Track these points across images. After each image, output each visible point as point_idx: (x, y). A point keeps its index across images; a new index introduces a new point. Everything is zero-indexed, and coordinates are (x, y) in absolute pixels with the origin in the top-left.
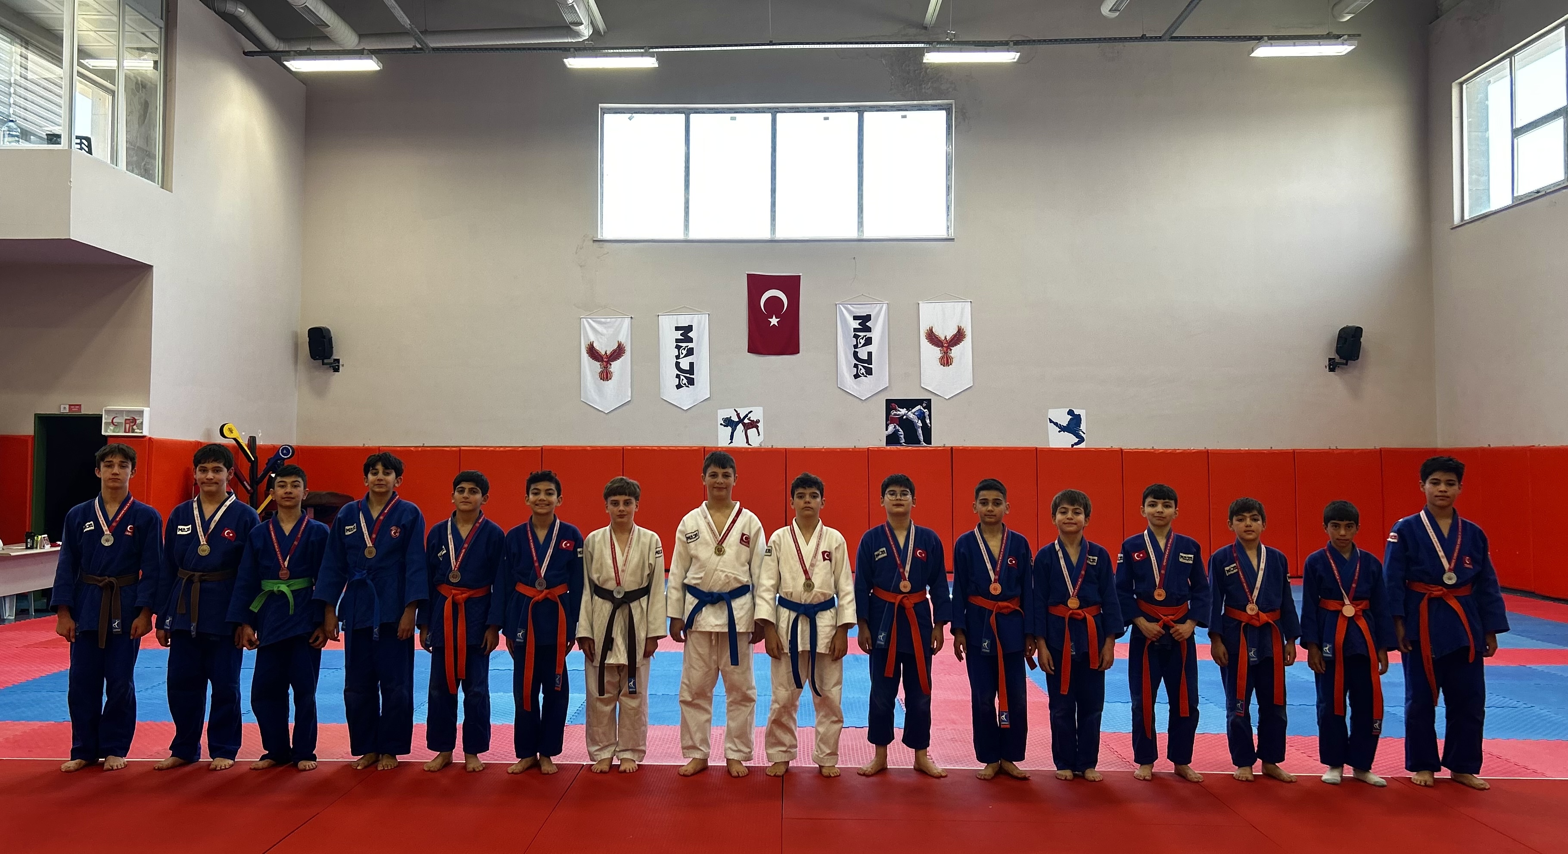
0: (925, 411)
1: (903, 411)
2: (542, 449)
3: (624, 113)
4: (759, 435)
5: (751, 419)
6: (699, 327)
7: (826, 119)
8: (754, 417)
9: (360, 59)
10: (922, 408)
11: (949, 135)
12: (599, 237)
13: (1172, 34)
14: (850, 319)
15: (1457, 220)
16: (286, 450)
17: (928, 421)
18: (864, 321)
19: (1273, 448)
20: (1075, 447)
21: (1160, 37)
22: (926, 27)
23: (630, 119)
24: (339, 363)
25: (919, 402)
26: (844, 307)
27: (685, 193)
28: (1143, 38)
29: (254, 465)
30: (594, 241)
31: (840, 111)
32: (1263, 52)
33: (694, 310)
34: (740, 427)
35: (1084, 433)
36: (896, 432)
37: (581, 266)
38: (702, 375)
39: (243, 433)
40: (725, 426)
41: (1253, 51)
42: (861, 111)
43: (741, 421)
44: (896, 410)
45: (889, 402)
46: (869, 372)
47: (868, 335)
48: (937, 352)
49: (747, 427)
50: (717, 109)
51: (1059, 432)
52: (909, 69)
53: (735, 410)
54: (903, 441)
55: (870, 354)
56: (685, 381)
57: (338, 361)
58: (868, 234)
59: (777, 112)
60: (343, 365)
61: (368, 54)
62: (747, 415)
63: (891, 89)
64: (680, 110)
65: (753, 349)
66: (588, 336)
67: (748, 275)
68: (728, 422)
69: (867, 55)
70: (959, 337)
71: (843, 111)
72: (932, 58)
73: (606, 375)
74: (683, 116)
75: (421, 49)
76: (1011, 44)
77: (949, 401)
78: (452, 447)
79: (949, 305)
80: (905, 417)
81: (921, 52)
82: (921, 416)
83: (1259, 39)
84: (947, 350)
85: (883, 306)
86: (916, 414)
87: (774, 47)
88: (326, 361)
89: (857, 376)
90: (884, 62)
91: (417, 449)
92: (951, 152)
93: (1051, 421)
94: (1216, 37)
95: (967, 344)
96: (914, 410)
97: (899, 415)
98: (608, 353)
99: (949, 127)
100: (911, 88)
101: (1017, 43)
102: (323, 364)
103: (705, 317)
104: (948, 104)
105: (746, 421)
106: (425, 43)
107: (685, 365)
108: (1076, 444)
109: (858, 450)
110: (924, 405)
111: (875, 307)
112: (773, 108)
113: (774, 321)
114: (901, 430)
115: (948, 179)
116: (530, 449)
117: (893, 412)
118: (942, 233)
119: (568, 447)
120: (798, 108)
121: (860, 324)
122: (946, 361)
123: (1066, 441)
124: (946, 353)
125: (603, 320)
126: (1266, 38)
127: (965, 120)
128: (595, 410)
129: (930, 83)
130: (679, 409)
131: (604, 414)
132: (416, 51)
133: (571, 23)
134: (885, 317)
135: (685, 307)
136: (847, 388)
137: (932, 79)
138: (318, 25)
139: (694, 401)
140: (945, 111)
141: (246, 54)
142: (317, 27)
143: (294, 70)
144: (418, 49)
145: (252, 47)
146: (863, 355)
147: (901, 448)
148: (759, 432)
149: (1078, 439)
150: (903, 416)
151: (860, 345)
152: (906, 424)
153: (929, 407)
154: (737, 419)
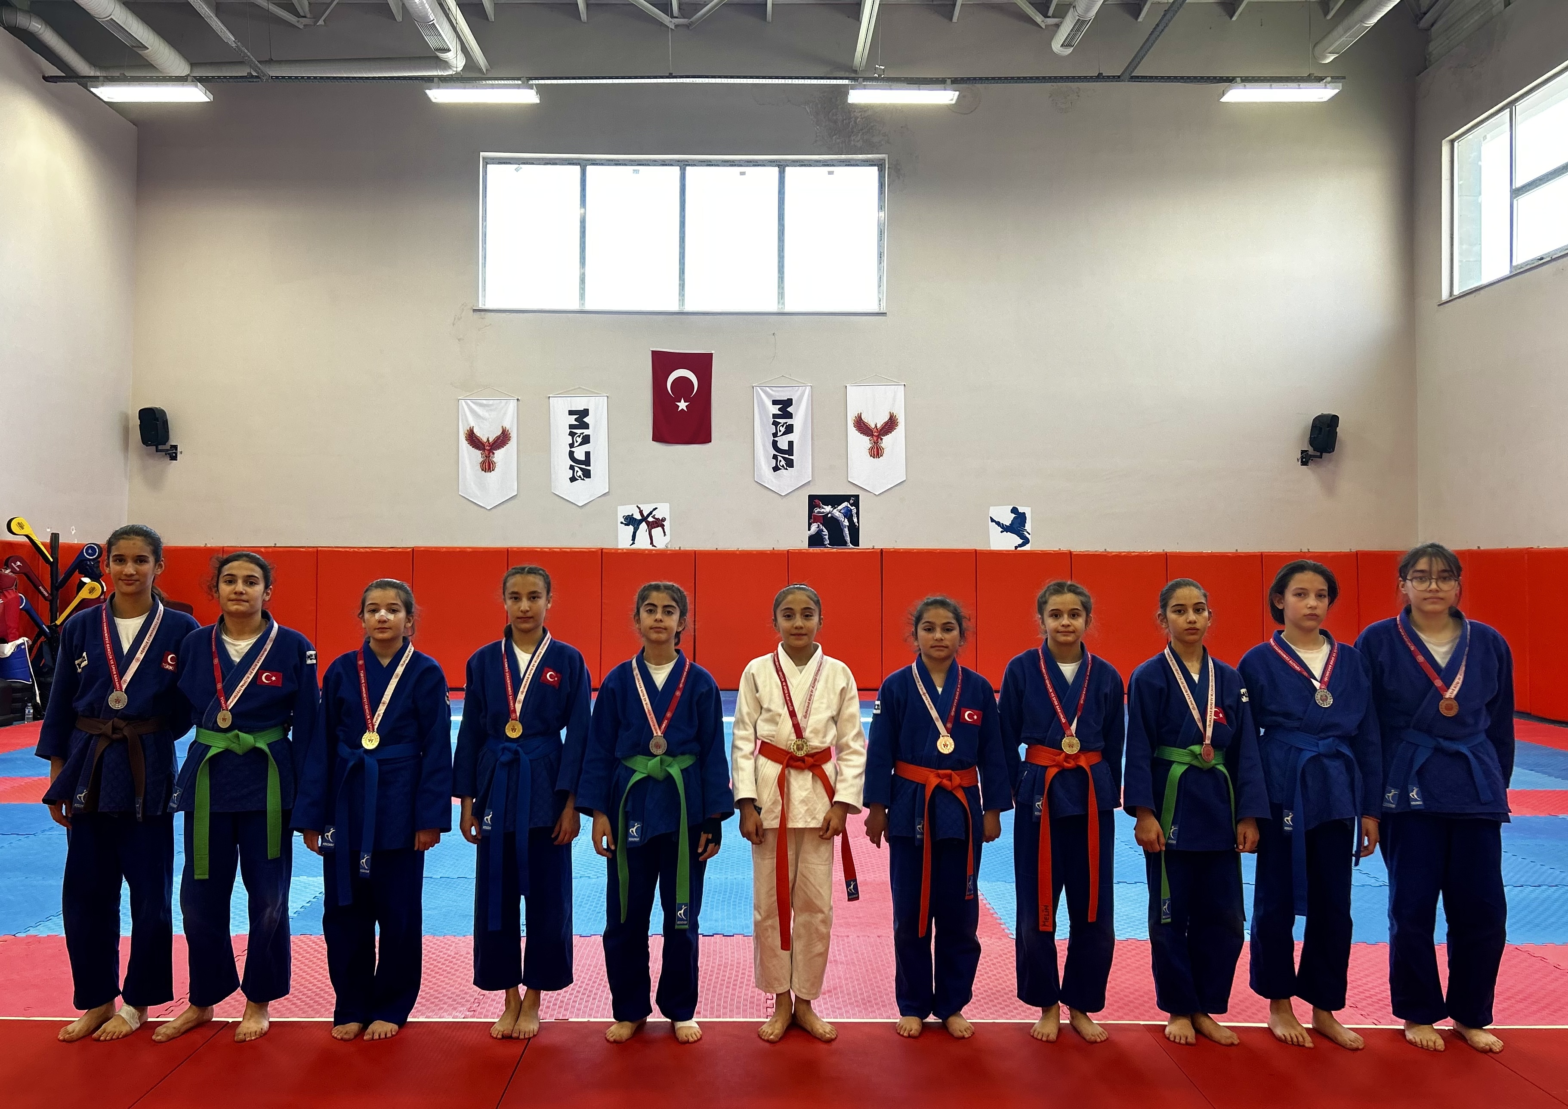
0: (852, 508)
1: (828, 509)
2: (413, 550)
3: (510, 164)
4: (665, 535)
5: (656, 517)
6: (596, 409)
7: (743, 174)
8: (659, 515)
9: (183, 87)
10: (849, 506)
11: (881, 194)
12: (481, 306)
13: (1132, 72)
14: (769, 403)
15: (1445, 295)
16: (91, 549)
17: (855, 520)
18: (785, 406)
19: (1239, 551)
20: (1019, 549)
21: (1117, 77)
22: (856, 71)
23: (517, 170)
24: (177, 450)
25: (846, 498)
26: (761, 389)
27: (581, 258)
28: (1100, 77)
29: (54, 568)
30: (475, 310)
31: (758, 165)
32: (1235, 96)
33: (590, 391)
34: (643, 526)
35: (1029, 534)
36: (819, 533)
37: (459, 340)
38: (598, 466)
40: (626, 525)
41: (1224, 95)
42: (782, 166)
43: (644, 519)
44: (820, 507)
45: (812, 498)
46: (790, 464)
47: (789, 422)
48: (865, 442)
49: (651, 526)
50: (618, 163)
51: (1002, 532)
52: (837, 119)
53: (637, 506)
54: (827, 542)
55: (791, 444)
56: (580, 473)
57: (175, 447)
58: (790, 306)
59: (687, 165)
60: (182, 453)
61: (195, 82)
62: (651, 513)
63: (816, 141)
64: (575, 161)
65: (658, 437)
66: (467, 421)
67: (654, 353)
68: (630, 520)
69: (788, 101)
70: (890, 425)
71: (761, 165)
72: (860, 97)
73: (488, 466)
74: (577, 168)
76: (950, 83)
77: (878, 497)
78: (308, 547)
79: (881, 389)
80: (829, 515)
82: (848, 515)
83: (1230, 80)
84: (877, 440)
85: (806, 389)
86: (843, 511)
87: (675, 80)
88: (160, 447)
89: (776, 469)
90: (808, 109)
91: (268, 549)
92: (883, 218)
93: (992, 520)
95: (899, 432)
96: (840, 507)
97: (823, 513)
98: (491, 440)
99: (882, 185)
100: (838, 140)
101: (956, 82)
102: (157, 451)
103: (604, 399)
104: (880, 160)
105: (650, 519)
106: (264, 72)
107: (580, 454)
108: (1020, 546)
109: (776, 552)
110: (852, 501)
111: (797, 391)
112: (683, 161)
113: (682, 405)
114: (825, 530)
115: (880, 244)
116: (400, 550)
117: (817, 510)
118: (873, 306)
119: (444, 548)
120: (710, 163)
121: (779, 410)
122: (876, 452)
124: (876, 443)
125: (484, 402)
126: (1239, 79)
127: (899, 178)
128: (475, 507)
129: (860, 135)
130: (574, 506)
131: (487, 511)
132: (251, 80)
133: (437, 50)
134: (808, 403)
135: (580, 388)
136: (764, 482)
137: (862, 130)
138: (135, 47)
139: (591, 496)
140: (876, 168)
141: (46, 79)
142: (134, 49)
143: (106, 100)
144: (252, 76)
145: (54, 71)
146: (783, 444)
147: (826, 550)
148: (664, 532)
149: (1022, 541)
150: (828, 514)
151: (779, 434)
152: (831, 523)
153: (856, 504)
154: (639, 517)
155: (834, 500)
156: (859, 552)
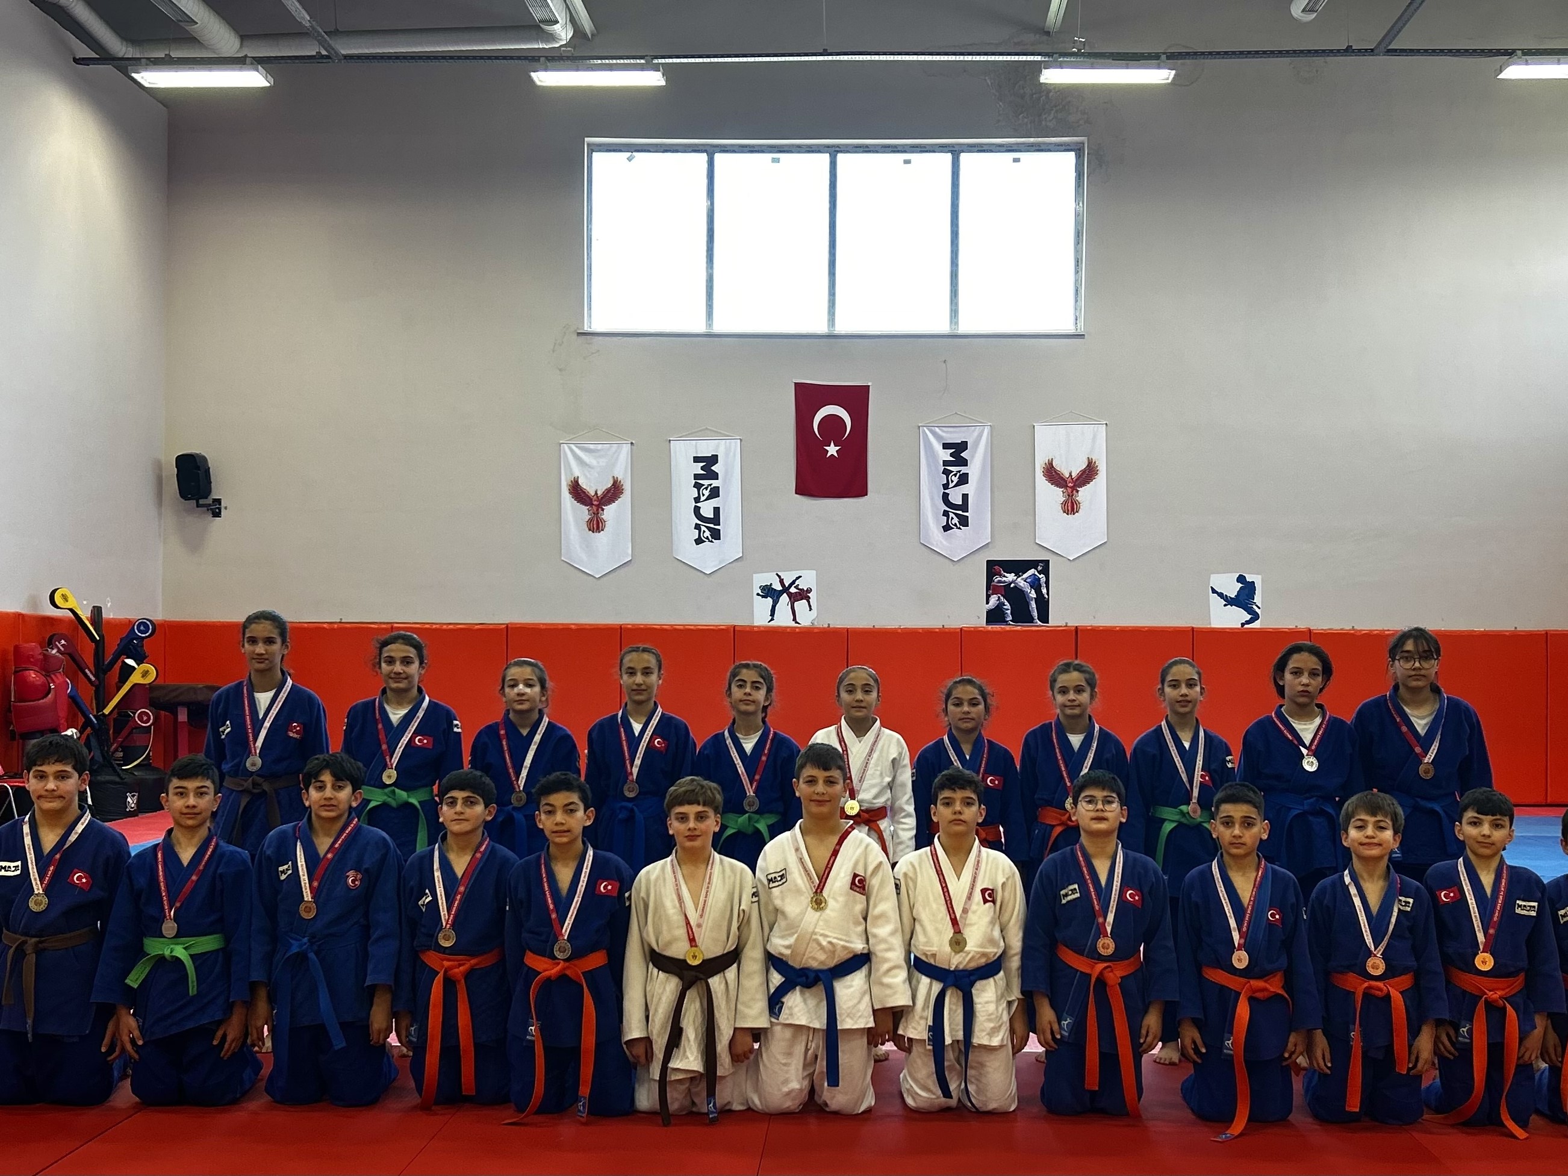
0: (1040, 576)
1: (1011, 577)
2: (507, 627)
3: (620, 151)
4: (811, 609)
5: (800, 587)
6: (727, 455)
7: (907, 162)
8: (803, 584)
9: (241, 70)
10: (1036, 573)
11: (1079, 186)
12: (586, 329)
13: (1387, 46)
14: (938, 447)
16: (143, 625)
17: (1044, 591)
18: (958, 450)
19: (1518, 629)
20: (1246, 626)
21: (1372, 50)
22: (1049, 32)
23: (630, 159)
24: (220, 504)
25: (1033, 564)
26: (928, 429)
27: (707, 268)
28: (1349, 51)
29: (99, 646)
30: (579, 334)
31: (927, 152)
32: (1515, 72)
33: (720, 433)
34: (784, 598)
35: (1259, 608)
36: (999, 607)
37: (560, 370)
38: (731, 525)
39: (85, 602)
40: (763, 597)
41: (1501, 71)
42: (955, 152)
43: (786, 590)
44: (1000, 575)
45: (991, 564)
46: (964, 522)
47: (964, 470)
48: (1057, 494)
49: (794, 598)
50: (753, 146)
51: (1225, 605)
52: (1025, 93)
53: (777, 574)
54: (1010, 618)
55: (965, 497)
56: (707, 534)
57: (219, 501)
58: (964, 328)
59: (838, 152)
60: (226, 508)
61: (252, 64)
62: (794, 582)
63: (999, 121)
64: (700, 148)
65: (803, 489)
66: (571, 470)
67: (796, 384)
68: (767, 591)
69: (965, 71)
70: (1089, 473)
71: (930, 151)
72: (1052, 76)
73: (596, 525)
74: (704, 157)
75: (328, 57)
76: (1164, 57)
77: (1073, 563)
78: (381, 623)
79: (1077, 429)
80: (1012, 585)
81: (1037, 68)
82: (1035, 584)
83: (1509, 53)
84: (1072, 492)
85: (983, 430)
86: (1029, 580)
87: (830, 58)
88: (201, 502)
89: (947, 528)
90: (989, 81)
91: (331, 626)
92: (1081, 212)
93: (1214, 591)
94: (1450, 51)
95: (1100, 482)
96: (1025, 576)
97: (1005, 582)
98: (600, 493)
99: (1079, 175)
100: (1026, 120)
101: (1171, 56)
102: (198, 506)
103: (736, 443)
104: (1077, 143)
105: (793, 590)
106: (333, 49)
107: (707, 510)
108: (1248, 622)
109: (947, 630)
110: (1040, 568)
111: (974, 431)
112: (833, 146)
113: (832, 450)
114: (1006, 603)
115: (1078, 251)
116: (491, 627)
117: (997, 579)
118: (1069, 327)
119: (543, 624)
120: (867, 146)
121: (952, 455)
122: (1071, 507)
123: (1233, 618)
124: (1071, 496)
125: (592, 446)
126: (1519, 53)
127: (1101, 166)
128: (581, 574)
129: (1053, 112)
130: (699, 573)
131: (594, 580)
132: (320, 61)
133: (541, 21)
134: (986, 446)
135: (707, 429)
136: (933, 545)
137: (1056, 106)
138: (181, 21)
139: (720, 562)
140: (1073, 153)
141: (77, 61)
142: (181, 24)
143: (147, 85)
144: (323, 57)
145: (85, 52)
146: (956, 498)
147: (1008, 628)
148: (810, 606)
149: (1250, 616)
150: (1011, 583)
151: (951, 485)
152: (1014, 595)
153: (1046, 571)
154: (779, 588)
155: (1018, 567)
156: (1051, 630)
